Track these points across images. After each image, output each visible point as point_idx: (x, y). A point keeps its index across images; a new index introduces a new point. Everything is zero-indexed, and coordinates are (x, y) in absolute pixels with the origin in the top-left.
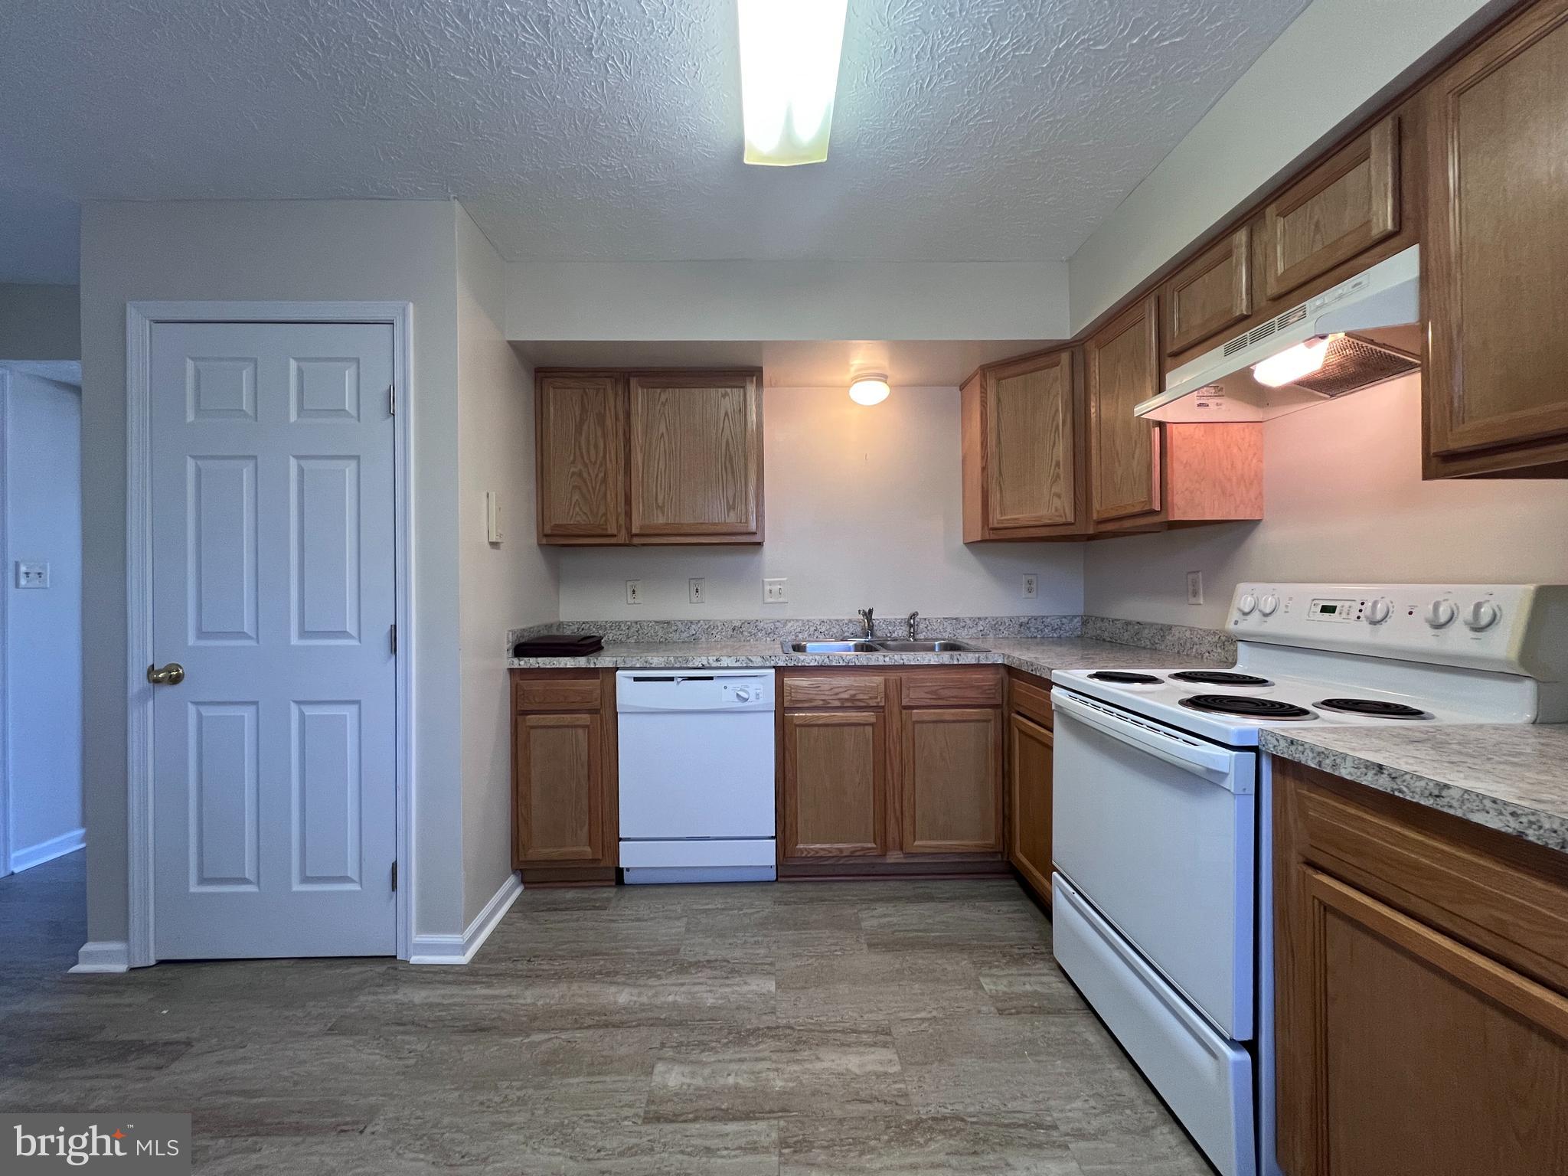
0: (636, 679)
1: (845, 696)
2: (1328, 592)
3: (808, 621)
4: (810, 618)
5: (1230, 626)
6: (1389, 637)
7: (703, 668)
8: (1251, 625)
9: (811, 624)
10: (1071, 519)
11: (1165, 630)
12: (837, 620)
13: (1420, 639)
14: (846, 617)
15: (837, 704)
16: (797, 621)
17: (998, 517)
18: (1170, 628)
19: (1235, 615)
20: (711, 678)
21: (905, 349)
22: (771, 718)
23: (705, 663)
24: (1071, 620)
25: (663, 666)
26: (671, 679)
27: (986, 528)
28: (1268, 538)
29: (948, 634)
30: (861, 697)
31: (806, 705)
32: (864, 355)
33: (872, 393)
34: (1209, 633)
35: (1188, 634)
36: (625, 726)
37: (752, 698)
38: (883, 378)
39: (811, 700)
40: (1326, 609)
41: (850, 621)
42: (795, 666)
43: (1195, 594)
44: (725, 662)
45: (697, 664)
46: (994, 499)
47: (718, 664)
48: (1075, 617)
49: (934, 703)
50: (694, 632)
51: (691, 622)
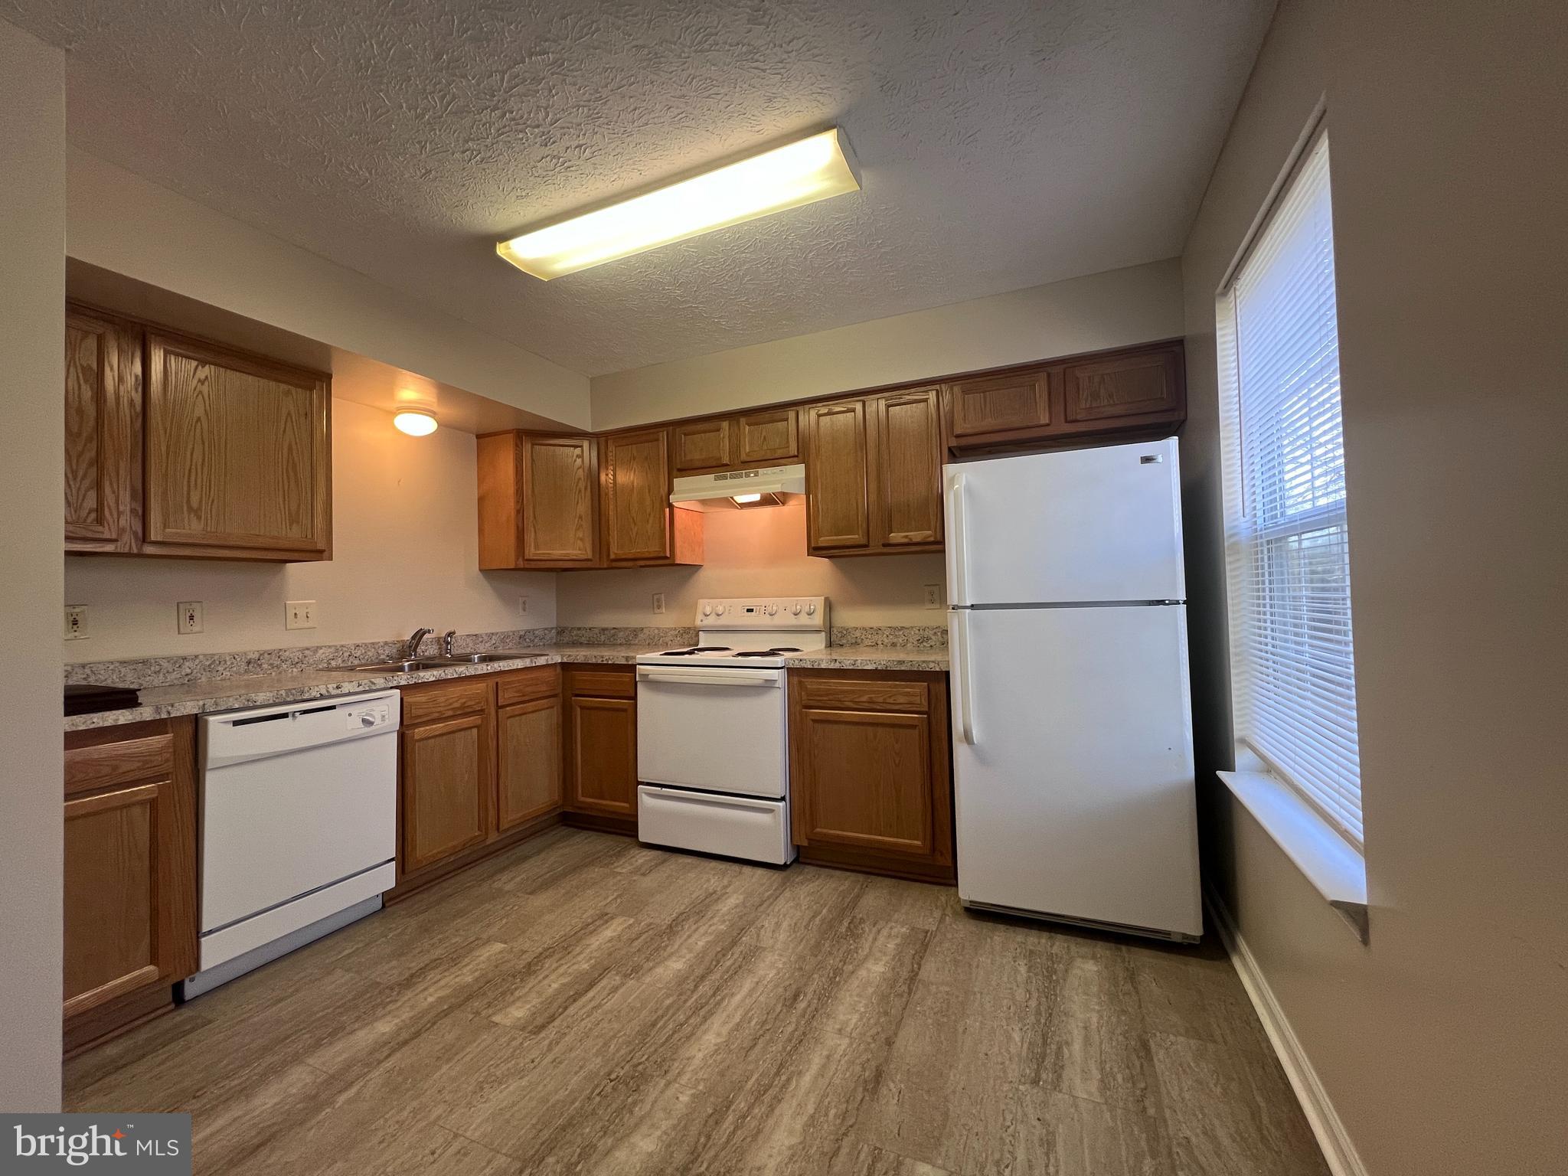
0: (236, 723)
1: (456, 705)
2: (750, 602)
3: (342, 646)
4: (343, 643)
5: (698, 623)
6: (779, 621)
7: (322, 697)
8: (711, 621)
9: (344, 649)
10: (590, 557)
11: (636, 632)
12: (373, 644)
13: (792, 621)
14: (382, 640)
15: (450, 713)
16: (330, 647)
17: (532, 549)
18: (642, 629)
19: (699, 616)
20: (333, 707)
21: (446, 391)
22: (393, 739)
23: (324, 692)
24: (550, 631)
25: (271, 702)
26: (285, 716)
27: (521, 559)
28: (706, 576)
29: (484, 649)
30: (469, 703)
31: (425, 719)
32: (412, 389)
33: (421, 426)
34: (671, 629)
35: (656, 631)
36: (212, 782)
37: (378, 721)
38: (432, 414)
39: (426, 715)
40: (749, 610)
41: (386, 643)
42: (415, 683)
43: (659, 607)
44: (347, 687)
45: (314, 694)
46: (530, 537)
47: (338, 692)
48: (552, 628)
49: (520, 699)
50: (189, 671)
51: (185, 659)
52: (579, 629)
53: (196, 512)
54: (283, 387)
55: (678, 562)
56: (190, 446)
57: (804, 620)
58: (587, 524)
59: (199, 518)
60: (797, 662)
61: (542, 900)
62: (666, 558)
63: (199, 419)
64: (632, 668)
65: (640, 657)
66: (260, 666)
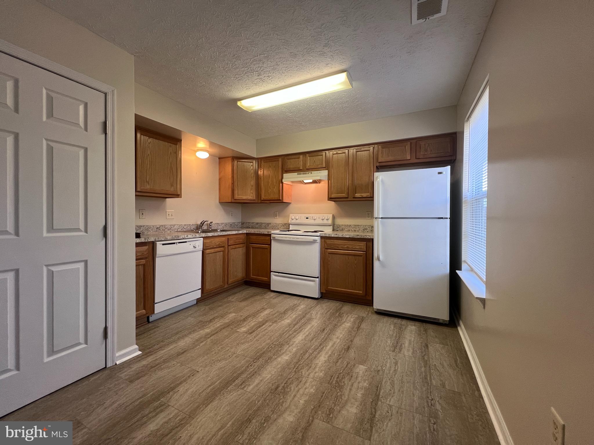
0: (163, 244)
1: (217, 244)
2: (307, 216)
3: (181, 225)
4: (182, 224)
5: (290, 222)
6: (317, 222)
7: (183, 239)
8: (294, 221)
9: (182, 226)
10: (255, 199)
11: (268, 224)
12: (189, 224)
13: (321, 222)
14: (191, 224)
15: (215, 246)
16: (178, 225)
17: (237, 197)
18: (270, 223)
19: (290, 220)
20: (186, 242)
21: (212, 144)
22: (201, 253)
23: (184, 237)
24: (239, 223)
25: (171, 239)
26: (174, 243)
27: (233, 199)
28: (291, 206)
29: (220, 227)
30: (221, 244)
31: (209, 247)
32: (202, 144)
33: (204, 155)
34: (280, 224)
35: (275, 224)
36: (158, 261)
37: (197, 247)
38: (208, 151)
39: (209, 246)
40: (307, 218)
41: (193, 224)
42: (207, 236)
43: (276, 216)
44: (190, 236)
45: (181, 238)
46: (236, 192)
47: (187, 237)
48: (240, 222)
49: (234, 244)
50: (142, 230)
51: (141, 226)
52: (249, 223)
53: (148, 182)
54: (169, 144)
55: (284, 202)
56: (146, 163)
57: (325, 222)
58: (254, 187)
59: (149, 184)
60: (324, 234)
61: (243, 304)
62: (280, 200)
63: (149, 155)
64: (270, 235)
65: (273, 232)
66: (160, 229)
